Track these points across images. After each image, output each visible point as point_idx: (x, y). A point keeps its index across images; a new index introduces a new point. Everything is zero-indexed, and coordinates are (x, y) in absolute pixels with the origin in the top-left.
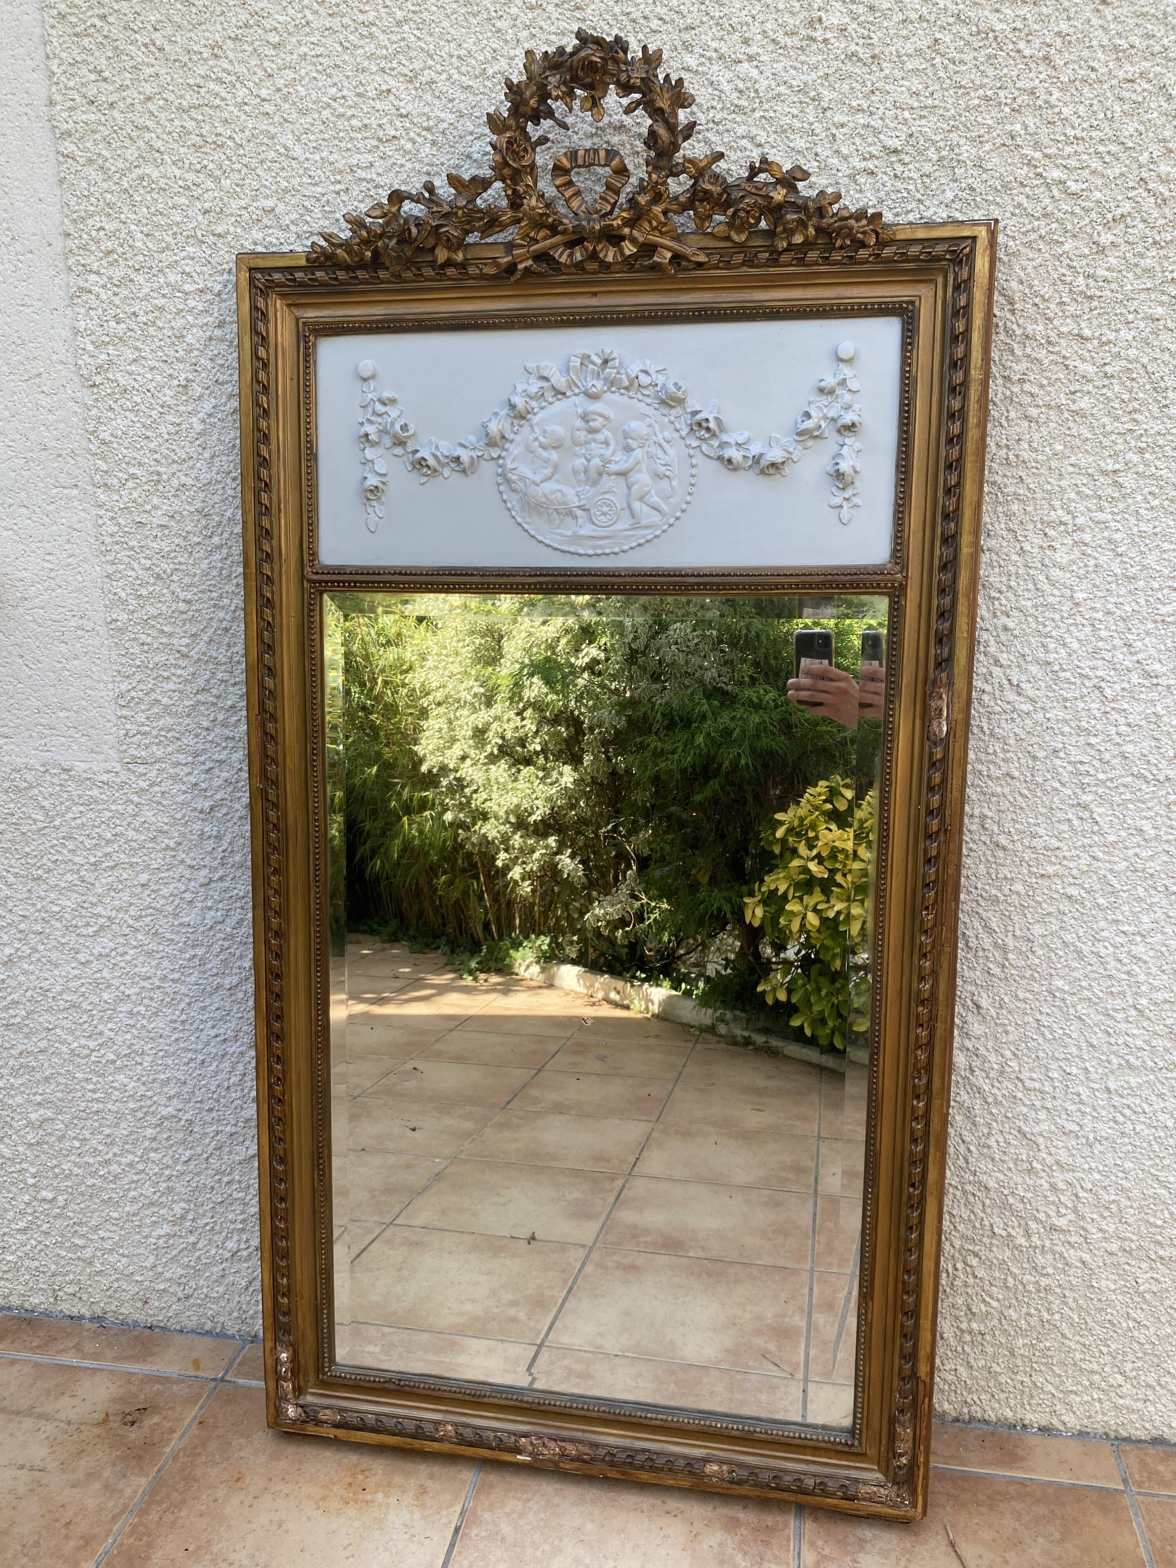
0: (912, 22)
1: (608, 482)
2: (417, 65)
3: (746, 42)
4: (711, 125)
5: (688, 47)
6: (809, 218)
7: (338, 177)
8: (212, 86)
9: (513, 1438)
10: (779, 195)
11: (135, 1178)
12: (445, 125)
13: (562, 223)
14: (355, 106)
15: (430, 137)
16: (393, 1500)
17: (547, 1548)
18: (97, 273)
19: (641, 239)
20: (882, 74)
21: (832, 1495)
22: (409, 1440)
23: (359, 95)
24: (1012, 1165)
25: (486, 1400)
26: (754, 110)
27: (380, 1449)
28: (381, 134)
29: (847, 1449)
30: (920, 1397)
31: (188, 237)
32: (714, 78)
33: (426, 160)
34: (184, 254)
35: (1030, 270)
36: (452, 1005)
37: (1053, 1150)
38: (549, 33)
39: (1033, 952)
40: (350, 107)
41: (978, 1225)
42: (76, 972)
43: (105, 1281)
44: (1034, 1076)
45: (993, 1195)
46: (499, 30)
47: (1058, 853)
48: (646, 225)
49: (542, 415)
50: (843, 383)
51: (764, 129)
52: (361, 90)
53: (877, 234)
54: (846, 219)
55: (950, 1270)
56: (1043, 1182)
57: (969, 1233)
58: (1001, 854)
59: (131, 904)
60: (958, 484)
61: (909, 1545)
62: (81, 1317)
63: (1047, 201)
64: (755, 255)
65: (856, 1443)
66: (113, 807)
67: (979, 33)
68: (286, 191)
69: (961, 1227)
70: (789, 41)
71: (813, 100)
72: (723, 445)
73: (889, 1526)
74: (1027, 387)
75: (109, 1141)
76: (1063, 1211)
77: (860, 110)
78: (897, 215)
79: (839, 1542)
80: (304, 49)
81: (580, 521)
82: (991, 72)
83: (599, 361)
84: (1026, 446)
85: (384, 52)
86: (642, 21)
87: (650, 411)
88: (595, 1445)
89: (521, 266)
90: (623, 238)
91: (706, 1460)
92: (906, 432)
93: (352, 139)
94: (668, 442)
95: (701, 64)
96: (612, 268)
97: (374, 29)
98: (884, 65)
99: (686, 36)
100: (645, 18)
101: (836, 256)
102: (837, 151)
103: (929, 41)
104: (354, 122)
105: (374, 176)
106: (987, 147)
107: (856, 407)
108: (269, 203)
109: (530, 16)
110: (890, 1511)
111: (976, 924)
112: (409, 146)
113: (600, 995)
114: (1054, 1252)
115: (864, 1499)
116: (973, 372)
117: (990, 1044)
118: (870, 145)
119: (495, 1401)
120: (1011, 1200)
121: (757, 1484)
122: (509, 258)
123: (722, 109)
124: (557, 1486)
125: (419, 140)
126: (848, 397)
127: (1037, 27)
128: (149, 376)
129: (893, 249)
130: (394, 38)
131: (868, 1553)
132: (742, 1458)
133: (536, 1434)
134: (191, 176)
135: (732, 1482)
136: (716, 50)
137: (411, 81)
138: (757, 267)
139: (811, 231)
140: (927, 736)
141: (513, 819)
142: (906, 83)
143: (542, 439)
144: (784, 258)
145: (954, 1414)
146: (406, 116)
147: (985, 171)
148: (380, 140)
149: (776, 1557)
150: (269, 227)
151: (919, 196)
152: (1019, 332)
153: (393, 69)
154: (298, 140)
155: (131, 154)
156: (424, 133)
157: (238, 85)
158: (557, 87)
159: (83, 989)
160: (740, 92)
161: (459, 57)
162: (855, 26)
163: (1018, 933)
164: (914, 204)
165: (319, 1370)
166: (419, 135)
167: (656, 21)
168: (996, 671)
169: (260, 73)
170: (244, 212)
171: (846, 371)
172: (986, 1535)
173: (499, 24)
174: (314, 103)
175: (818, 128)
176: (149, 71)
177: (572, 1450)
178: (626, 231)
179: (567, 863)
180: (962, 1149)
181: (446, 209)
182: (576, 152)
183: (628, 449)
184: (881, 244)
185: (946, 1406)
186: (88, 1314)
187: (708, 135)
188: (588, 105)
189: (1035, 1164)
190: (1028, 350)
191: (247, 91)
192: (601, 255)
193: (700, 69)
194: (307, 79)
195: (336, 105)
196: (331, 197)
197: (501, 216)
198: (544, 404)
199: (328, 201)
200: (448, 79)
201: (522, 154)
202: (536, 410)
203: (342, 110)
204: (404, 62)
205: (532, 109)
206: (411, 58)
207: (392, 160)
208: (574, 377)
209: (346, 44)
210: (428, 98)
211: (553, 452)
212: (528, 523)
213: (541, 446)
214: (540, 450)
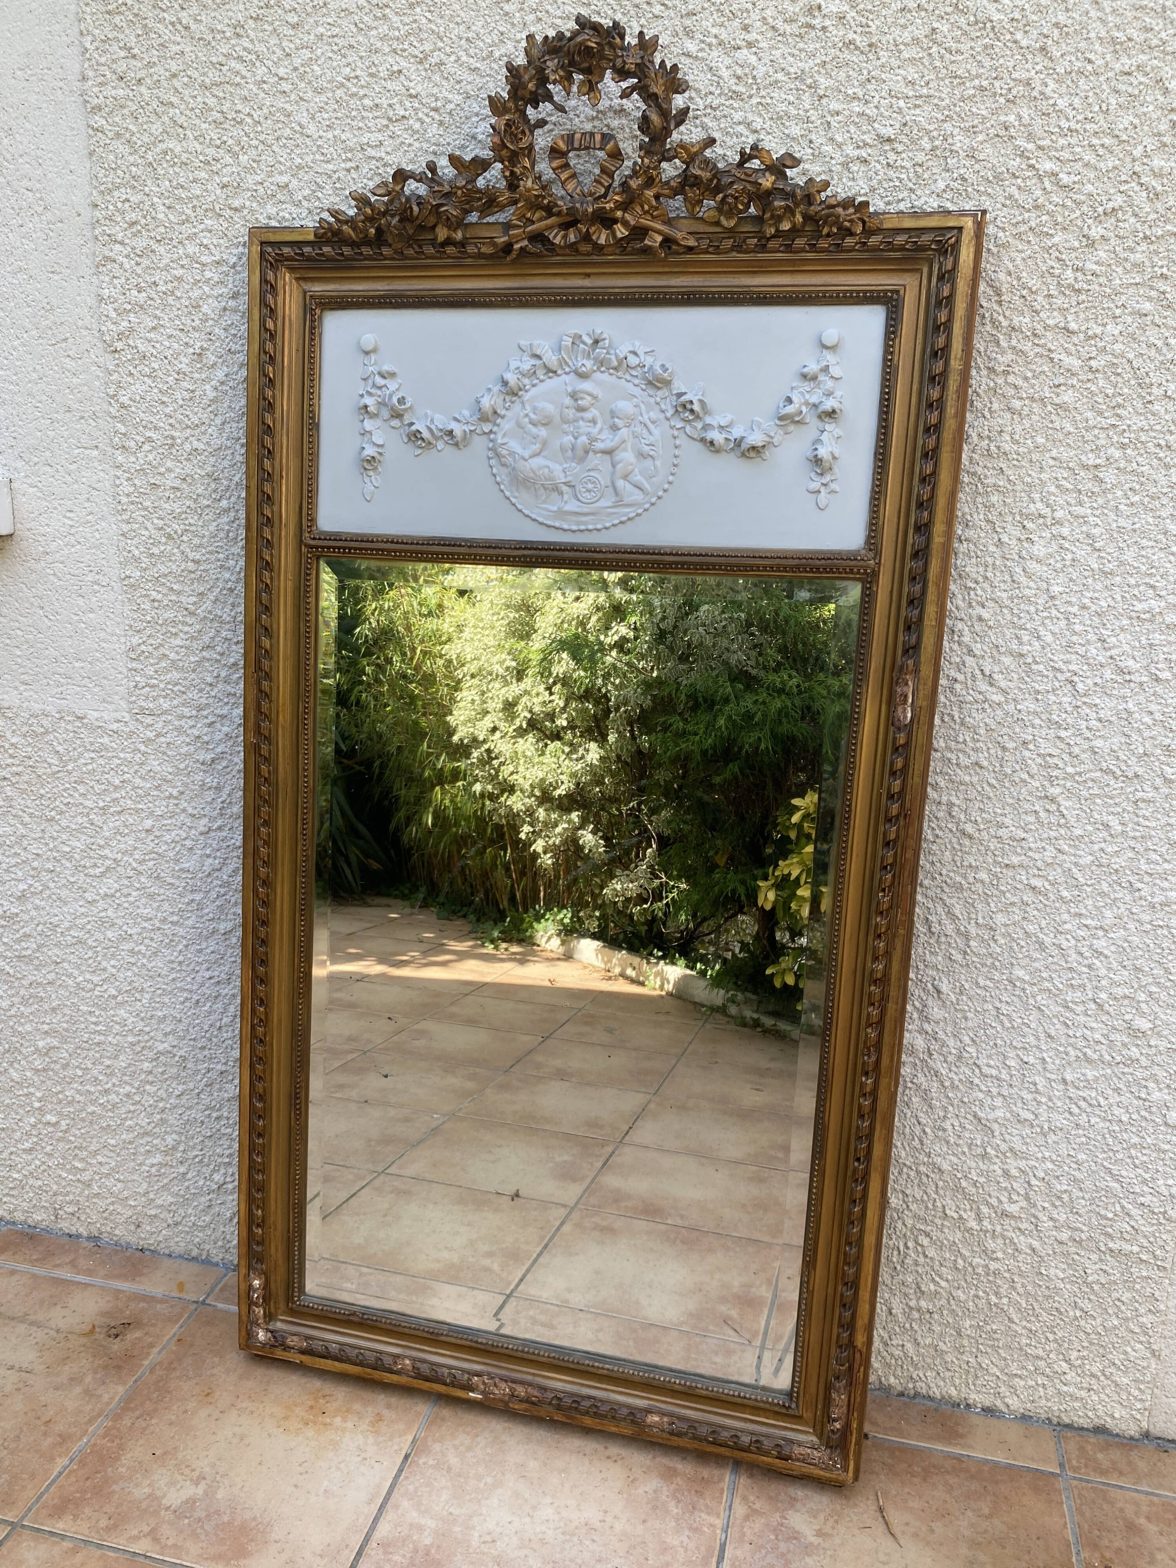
0: (910, 11)
1: (594, 460)
2: (428, 47)
3: (746, 28)
4: (709, 111)
5: (689, 33)
6: (797, 205)
7: (349, 155)
8: (233, 63)
9: (466, 1376)
10: (768, 182)
11: (132, 1108)
12: (452, 106)
13: (556, 205)
14: (368, 86)
15: (437, 117)
16: (349, 1425)
17: (489, 1480)
18: (122, 243)
19: (632, 223)
20: (879, 63)
21: (767, 1453)
22: (369, 1370)
23: (371, 75)
24: (966, 1150)
25: (443, 1338)
26: (751, 97)
27: (342, 1378)
28: (391, 113)
29: (784, 1411)
30: (856, 1366)
31: (206, 211)
32: (713, 64)
33: (433, 140)
34: (202, 226)
35: (1018, 262)
36: (472, 971)
37: (1007, 1137)
38: (555, 17)
39: (996, 941)
40: (362, 87)
41: (930, 1206)
42: (83, 910)
43: (101, 1204)
44: (992, 1063)
45: (946, 1177)
46: (507, 14)
47: (1023, 843)
48: (638, 209)
49: (534, 391)
50: (826, 369)
51: (761, 115)
52: (374, 70)
53: (864, 222)
54: (834, 207)
55: (901, 1248)
56: (996, 1167)
57: (922, 1213)
58: (967, 842)
59: (136, 848)
60: (934, 473)
61: (838, 1507)
62: (79, 1236)
63: (1039, 193)
64: (744, 241)
65: (793, 1406)
66: (122, 755)
67: (976, 23)
68: (299, 167)
69: (913, 1207)
70: (788, 28)
71: (810, 87)
72: (706, 427)
73: (822, 1488)
74: (1011, 379)
75: (108, 1071)
76: (1015, 1197)
77: (855, 98)
78: (888, 203)
79: (771, 1498)
80: (321, 30)
81: (566, 497)
82: (987, 63)
83: (589, 341)
84: (1008, 438)
85: (397, 33)
86: (645, 6)
87: (637, 391)
88: (544, 1389)
89: (517, 246)
90: (615, 221)
91: (648, 1411)
92: (886, 420)
93: (363, 118)
94: (653, 422)
95: (702, 50)
96: (605, 251)
97: (388, 11)
98: (881, 53)
99: (688, 22)
101: (823, 244)
102: (832, 139)
103: (927, 30)
104: (366, 102)
105: (383, 155)
106: (981, 137)
107: (838, 394)
108: (284, 179)
110: (822, 1473)
111: (940, 909)
112: (417, 126)
113: (617, 970)
114: (1004, 1238)
115: (798, 1460)
116: (952, 362)
117: (949, 1029)
118: (864, 133)
119: (453, 1340)
120: (964, 1184)
121: (695, 1438)
122: (506, 238)
123: (720, 95)
124: (506, 1425)
125: (427, 120)
126: (830, 384)
127: (1034, 18)
128: (167, 343)
129: (879, 238)
130: (407, 20)
131: (798, 1511)
132: (684, 1412)
133: (489, 1374)
134: (211, 151)
135: (672, 1433)
136: (716, 37)
137: (421, 62)
138: (746, 252)
139: (799, 218)
140: (892, 721)
141: (537, 793)
142: (901, 72)
143: (532, 416)
144: (771, 244)
145: (899, 1388)
146: (415, 96)
147: (978, 161)
148: (390, 119)
149: (707, 1506)
150: (283, 203)
151: (911, 185)
152: (1005, 323)
153: (405, 50)
154: (313, 118)
155: (156, 128)
156: (432, 113)
157: (258, 64)
158: (555, 72)
159: (89, 927)
160: (739, 78)
161: (468, 39)
162: (854, 14)
163: (981, 921)
164: (906, 193)
165: (289, 1298)
166: (427, 115)
167: (659, 7)
168: (969, 660)
169: (279, 52)
170: (259, 187)
171: (830, 358)
172: (914, 1504)
174: (329, 82)
175: (813, 115)
176: (175, 48)
177: (521, 1391)
178: (619, 214)
179: (588, 838)
180: (918, 1130)
181: (447, 188)
182: (573, 135)
183: (615, 428)
184: (868, 232)
185: (892, 1380)
186: (85, 1234)
187: (705, 120)
188: (585, 89)
189: (989, 1150)
190: (1014, 342)
191: (266, 70)
192: (594, 237)
193: (700, 55)
194: (323, 59)
195: (349, 85)
196: (341, 174)
197: (498, 197)
198: (535, 381)
199: (339, 178)
200: (456, 61)
201: (520, 136)
202: (527, 387)
203: (355, 90)
204: (415, 43)
205: (531, 92)
206: (422, 40)
207: (401, 139)
208: (565, 356)
209: (361, 25)
210: (437, 79)
211: (542, 428)
212: (515, 497)
213: (531, 423)
214: (530, 426)
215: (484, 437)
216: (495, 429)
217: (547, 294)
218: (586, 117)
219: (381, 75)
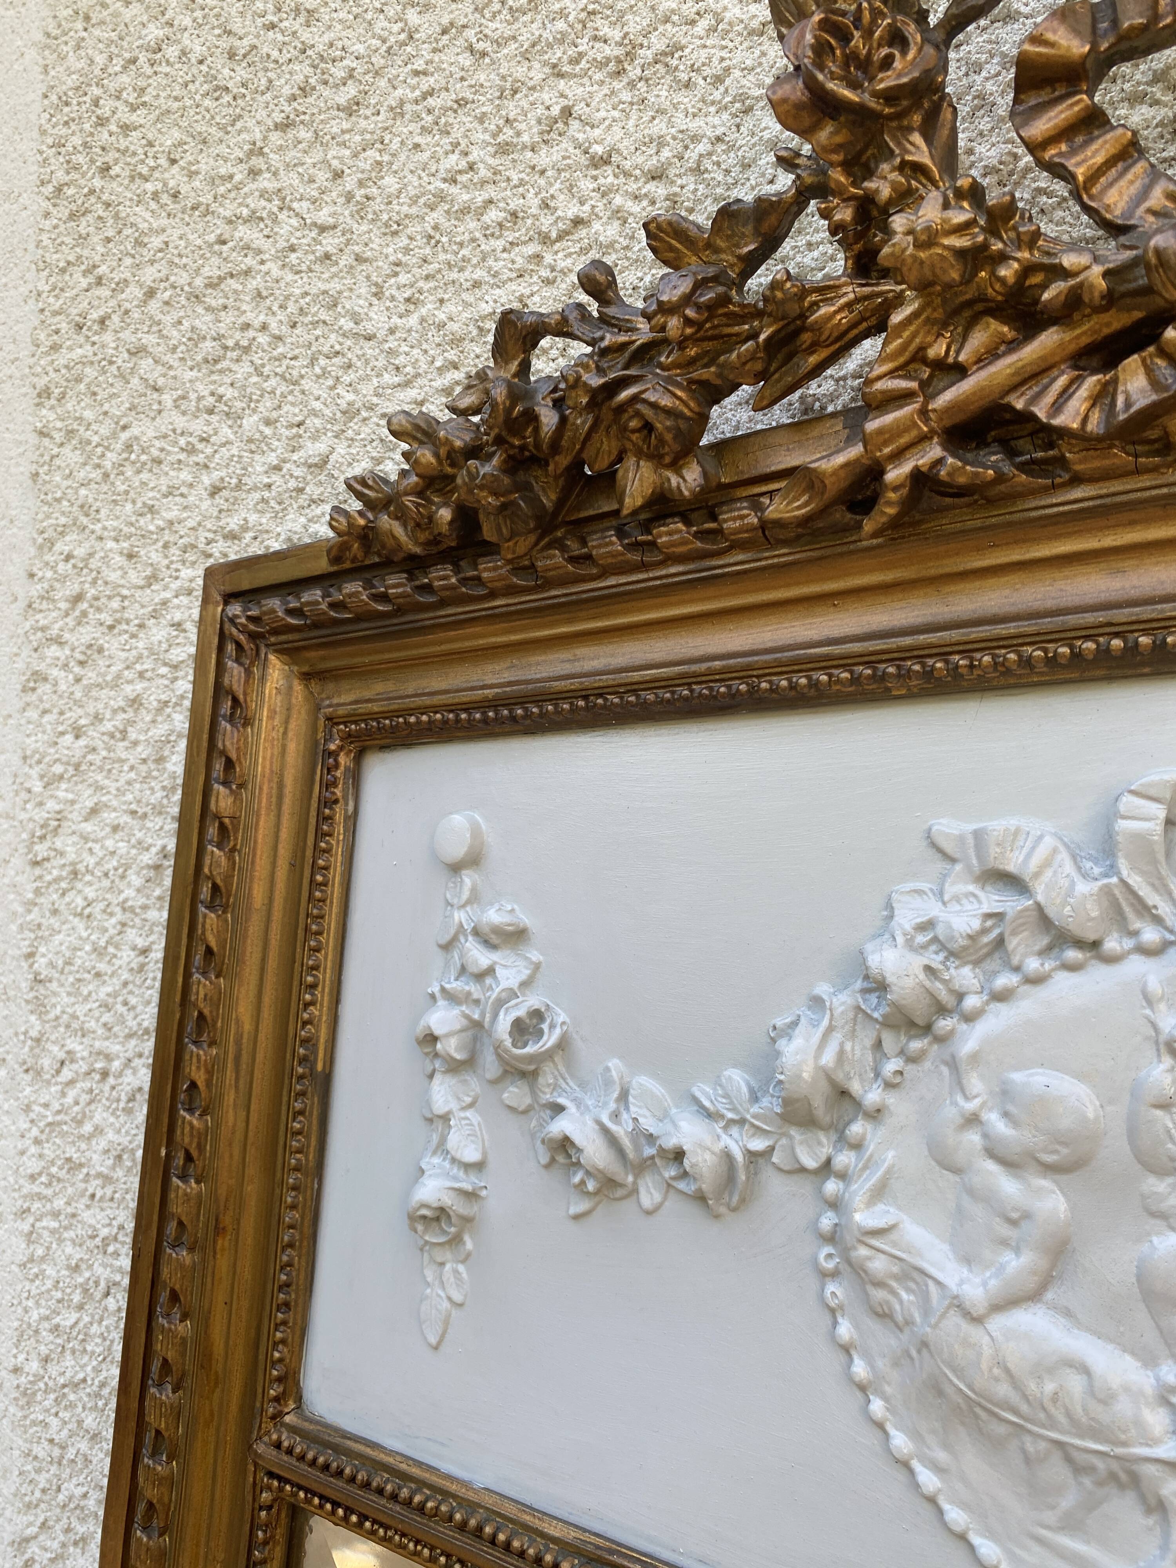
7: (452, 355)
8: (241, 232)
12: (702, 147)
14: (494, 177)
18: (59, 641)
23: (504, 149)
28: (546, 222)
40: (484, 183)
52: (508, 134)
68: (350, 413)
80: (400, 92)
89: (899, 473)
104: (493, 215)
122: (855, 451)
128: (109, 843)
134: (198, 426)
137: (619, 73)
143: (994, 1120)
146: (605, 161)
148: (545, 239)
154: (378, 295)
155: (121, 405)
157: (282, 216)
169: (322, 177)
170: (275, 478)
174: (414, 201)
176: (157, 241)
181: (644, 332)
191: (294, 222)
194: (403, 156)
195: (454, 190)
198: (1005, 980)
200: (712, 30)
202: (971, 1002)
203: (466, 197)
208: (1135, 881)
209: (480, 46)
210: (661, 95)
211: (1044, 1183)
212: (938, 1469)
213: (991, 1153)
214: (991, 1166)
215: (803, 1187)
216: (844, 1159)
217: (1038, 639)
219: (525, 138)
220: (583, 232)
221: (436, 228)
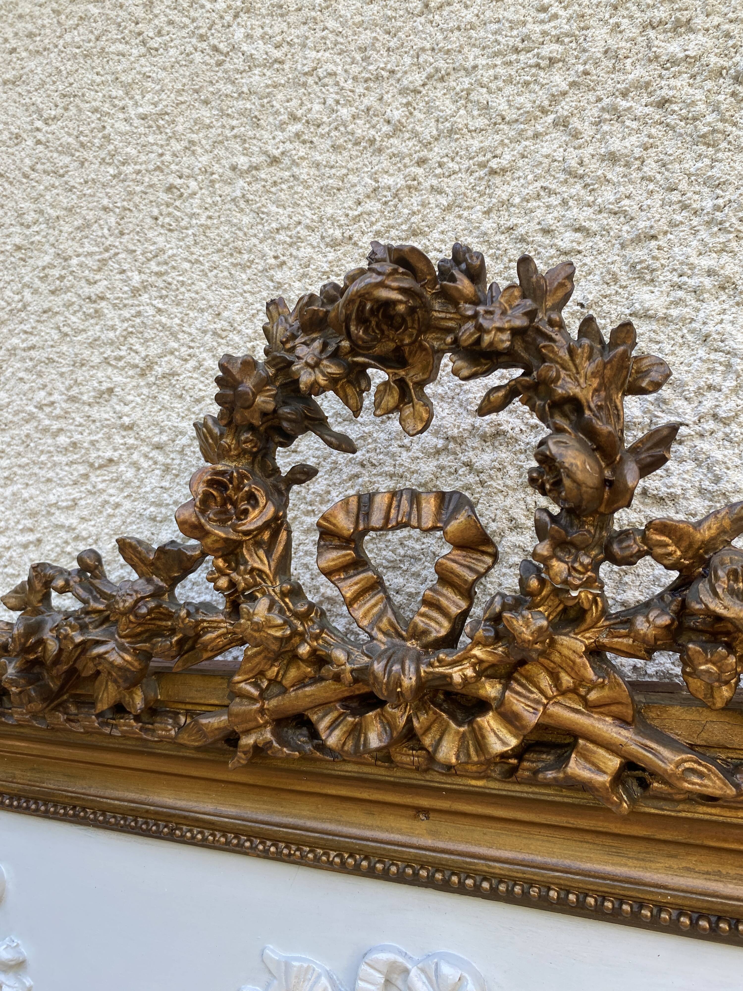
2: (154, 350)
4: (710, 425)
14: (66, 415)
15: (161, 458)
19: (531, 717)
23: (73, 399)
28: (93, 455)
32: (711, 328)
33: (151, 497)
40: (58, 417)
48: (545, 681)
52: (74, 391)
80: (15, 341)
85: (112, 335)
86: (539, 238)
89: (246, 741)
90: (481, 709)
93: (55, 465)
95: (677, 303)
97: (103, 304)
100: (546, 232)
104: (63, 440)
105: (74, 521)
109: (331, 256)
112: (130, 474)
122: (224, 720)
125: (146, 464)
130: (126, 313)
136: (710, 273)
137: (143, 375)
146: (130, 428)
148: (92, 465)
153: (121, 358)
156: (154, 454)
158: (316, 367)
161: (215, 333)
166: (146, 456)
167: (569, 235)
173: (279, 275)
174: (16, 413)
178: (490, 691)
182: (371, 496)
187: (704, 445)
188: (391, 400)
192: (427, 741)
193: (674, 312)
194: (13, 382)
195: (41, 415)
196: (13, 553)
197: (206, 631)
199: (10, 559)
200: (196, 368)
201: (243, 506)
203: (47, 422)
204: (137, 347)
205: (264, 414)
206: (146, 340)
207: (105, 497)
209: (65, 329)
210: (164, 397)
218: (423, 450)
219: (85, 398)
220: (113, 468)
221: (28, 436)
